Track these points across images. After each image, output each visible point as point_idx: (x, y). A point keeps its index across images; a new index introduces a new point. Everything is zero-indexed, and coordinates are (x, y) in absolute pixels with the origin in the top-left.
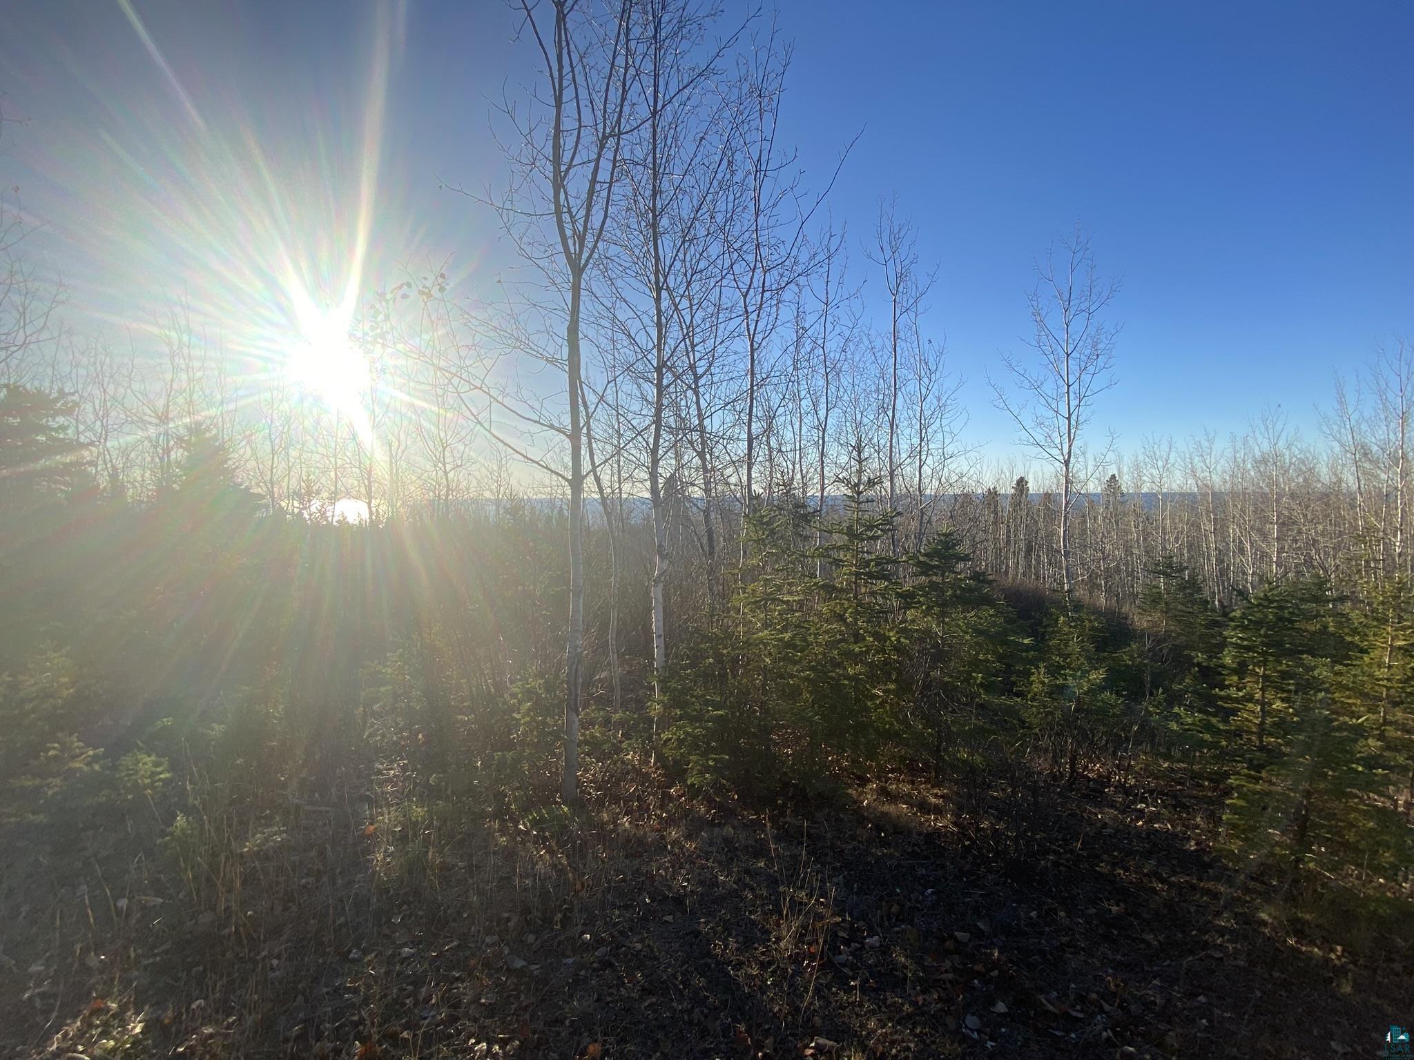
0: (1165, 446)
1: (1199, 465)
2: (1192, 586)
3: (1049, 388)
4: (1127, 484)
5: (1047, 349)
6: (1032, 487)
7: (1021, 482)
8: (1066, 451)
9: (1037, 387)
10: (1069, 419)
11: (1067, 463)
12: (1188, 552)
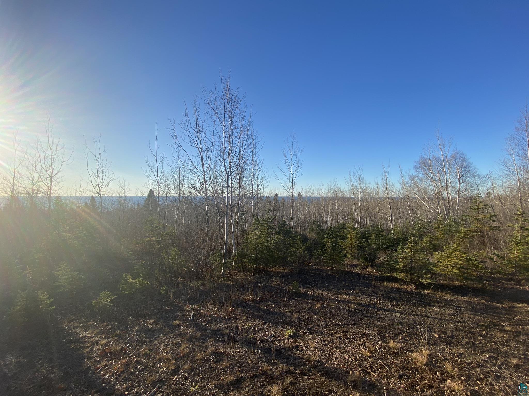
0: (313, 186)
1: (321, 192)
2: (320, 226)
3: (288, 174)
4: (304, 195)
5: (287, 164)
6: (279, 196)
7: (276, 195)
8: (292, 191)
9: (285, 174)
10: (292, 183)
11: (292, 194)
12: (319, 216)
